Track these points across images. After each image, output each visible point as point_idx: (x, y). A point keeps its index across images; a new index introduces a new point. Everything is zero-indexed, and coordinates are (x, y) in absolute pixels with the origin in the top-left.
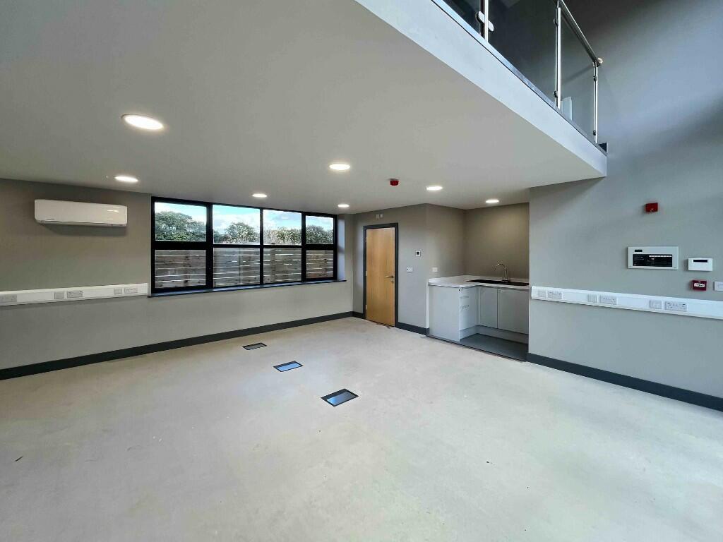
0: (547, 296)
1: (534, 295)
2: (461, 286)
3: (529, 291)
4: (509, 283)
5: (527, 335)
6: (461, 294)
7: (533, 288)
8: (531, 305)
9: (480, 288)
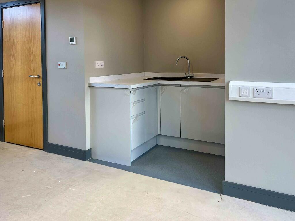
0: (251, 94)
1: (233, 94)
2: (133, 86)
3: (224, 88)
4: (192, 79)
5: (223, 145)
6: (133, 98)
7: (231, 83)
8: (228, 109)
9: (159, 87)
